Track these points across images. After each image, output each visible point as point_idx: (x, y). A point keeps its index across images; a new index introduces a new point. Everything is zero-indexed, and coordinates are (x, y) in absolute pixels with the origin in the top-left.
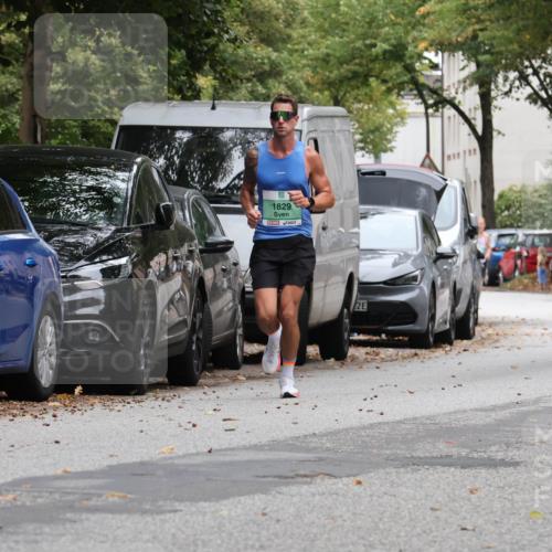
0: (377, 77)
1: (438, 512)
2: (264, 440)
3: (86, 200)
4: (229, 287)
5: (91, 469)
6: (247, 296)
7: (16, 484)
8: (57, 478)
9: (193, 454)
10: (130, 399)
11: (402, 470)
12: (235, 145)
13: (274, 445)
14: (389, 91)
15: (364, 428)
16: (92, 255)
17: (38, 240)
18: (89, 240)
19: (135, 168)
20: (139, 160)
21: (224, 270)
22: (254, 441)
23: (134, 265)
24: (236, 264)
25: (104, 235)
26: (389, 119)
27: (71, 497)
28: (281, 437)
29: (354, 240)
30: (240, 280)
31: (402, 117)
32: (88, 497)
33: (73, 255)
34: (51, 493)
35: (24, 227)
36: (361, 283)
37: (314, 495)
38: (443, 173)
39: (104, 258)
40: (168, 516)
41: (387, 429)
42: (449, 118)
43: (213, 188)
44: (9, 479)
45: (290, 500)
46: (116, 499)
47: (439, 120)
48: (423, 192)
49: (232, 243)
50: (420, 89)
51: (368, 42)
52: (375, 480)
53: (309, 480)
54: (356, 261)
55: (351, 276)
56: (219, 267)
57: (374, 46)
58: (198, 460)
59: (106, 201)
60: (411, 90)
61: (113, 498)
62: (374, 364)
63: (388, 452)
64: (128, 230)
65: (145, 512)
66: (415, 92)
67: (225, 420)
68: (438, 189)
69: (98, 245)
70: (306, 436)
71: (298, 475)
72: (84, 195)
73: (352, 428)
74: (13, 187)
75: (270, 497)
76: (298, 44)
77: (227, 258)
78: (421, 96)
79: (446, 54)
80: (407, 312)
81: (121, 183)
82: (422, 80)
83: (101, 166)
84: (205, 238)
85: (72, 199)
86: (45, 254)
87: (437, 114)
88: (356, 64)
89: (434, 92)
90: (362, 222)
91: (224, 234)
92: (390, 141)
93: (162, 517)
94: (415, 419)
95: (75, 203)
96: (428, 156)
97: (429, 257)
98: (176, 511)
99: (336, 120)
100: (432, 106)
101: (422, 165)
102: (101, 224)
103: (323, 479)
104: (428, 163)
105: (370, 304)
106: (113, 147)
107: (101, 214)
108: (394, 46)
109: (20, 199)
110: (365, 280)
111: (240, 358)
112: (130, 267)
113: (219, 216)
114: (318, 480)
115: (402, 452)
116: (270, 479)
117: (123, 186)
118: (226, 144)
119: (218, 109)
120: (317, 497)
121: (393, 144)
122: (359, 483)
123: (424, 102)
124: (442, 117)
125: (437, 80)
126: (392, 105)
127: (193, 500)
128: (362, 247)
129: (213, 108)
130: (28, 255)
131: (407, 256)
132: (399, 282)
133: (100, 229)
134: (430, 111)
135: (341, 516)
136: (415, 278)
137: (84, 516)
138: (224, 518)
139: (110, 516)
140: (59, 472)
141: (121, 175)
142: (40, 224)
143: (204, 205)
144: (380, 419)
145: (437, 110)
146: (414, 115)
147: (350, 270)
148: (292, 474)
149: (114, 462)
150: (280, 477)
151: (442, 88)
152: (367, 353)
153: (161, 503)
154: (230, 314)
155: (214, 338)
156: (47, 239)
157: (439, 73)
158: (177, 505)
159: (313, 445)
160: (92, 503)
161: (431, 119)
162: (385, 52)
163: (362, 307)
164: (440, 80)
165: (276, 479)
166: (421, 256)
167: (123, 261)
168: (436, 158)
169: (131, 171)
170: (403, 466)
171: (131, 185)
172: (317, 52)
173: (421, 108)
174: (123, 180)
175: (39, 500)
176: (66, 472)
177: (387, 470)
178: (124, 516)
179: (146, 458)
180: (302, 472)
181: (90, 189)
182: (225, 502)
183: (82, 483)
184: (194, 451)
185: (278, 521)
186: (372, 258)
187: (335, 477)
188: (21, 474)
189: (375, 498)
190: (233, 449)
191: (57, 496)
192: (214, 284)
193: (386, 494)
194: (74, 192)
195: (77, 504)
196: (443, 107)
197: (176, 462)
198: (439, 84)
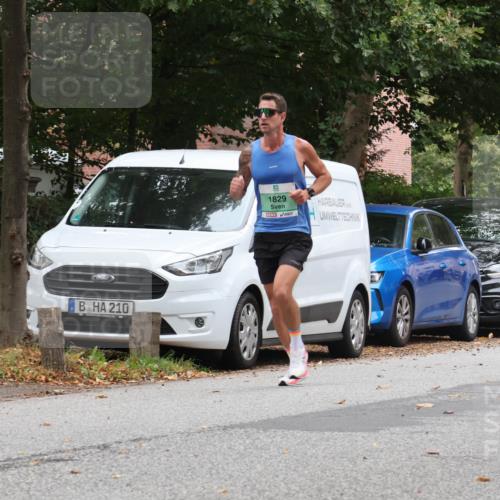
3: (493, 227)
7: (460, 388)
16: (497, 259)
17: (465, 251)
18: (496, 250)
33: (487, 259)
35: (458, 243)
44: (456, 385)
72: (492, 225)
74: (452, 220)
85: (485, 227)
86: (471, 258)
95: (486, 229)
109: (455, 227)
130: (461, 259)
140: (484, 381)
142: (467, 241)
156: (471, 250)
176: (487, 381)
181: (496, 221)
188: (462, 383)
194: (486, 224)
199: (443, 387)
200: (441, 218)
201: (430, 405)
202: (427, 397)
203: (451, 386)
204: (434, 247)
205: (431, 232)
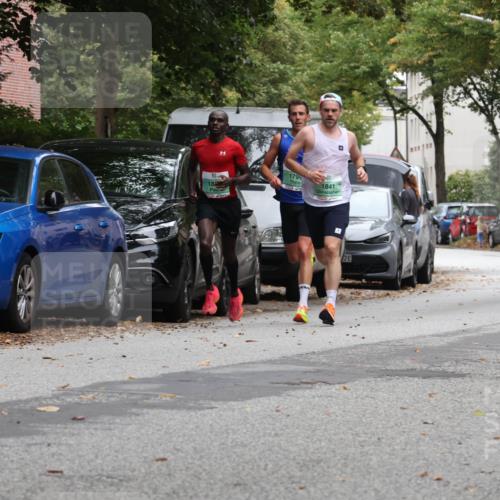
0: (359, 90)
1: (405, 411)
2: (277, 356)
3: (144, 179)
4: (250, 244)
5: (150, 376)
6: (263, 251)
7: (94, 387)
8: (124, 383)
9: (224, 367)
10: (177, 325)
11: (379, 379)
12: (254, 139)
13: (284, 360)
14: (367, 100)
15: (350, 348)
16: (149, 220)
17: (108, 208)
18: (147, 208)
19: (180, 156)
20: (183, 150)
21: (246, 231)
22: (267, 356)
23: (180, 227)
24: (255, 227)
25: (156, 205)
26: (367, 121)
27: (134, 397)
28: (289, 355)
30: (258, 239)
31: (377, 119)
32: (147, 396)
33: (135, 219)
34: (120, 394)
35: (98, 199)
36: (347, 242)
37: (314, 397)
38: (407, 161)
39: (158, 221)
40: (207, 411)
41: (367, 349)
42: (412, 121)
44: (90, 383)
45: (297, 401)
46: (168, 399)
47: (404, 122)
48: (393, 175)
50: (390, 100)
51: (352, 65)
52: (359, 387)
53: (309, 386)
56: (242, 229)
57: (358, 67)
58: (228, 371)
59: (159, 180)
60: (384, 100)
61: (166, 398)
62: (357, 302)
63: (368, 366)
64: (175, 201)
65: (190, 408)
66: (386, 102)
67: (247, 341)
68: (404, 173)
69: (153, 212)
70: (307, 354)
71: (302, 383)
72: (142, 175)
73: (342, 348)
74: (91, 169)
75: (281, 398)
76: (300, 65)
77: (248, 223)
78: (391, 104)
79: (409, 74)
80: (381, 263)
81: (170, 166)
82: (392, 92)
83: (155, 154)
85: (134, 178)
86: (115, 219)
88: (343, 81)
89: (400, 101)
91: (246, 205)
92: (368, 137)
93: (202, 412)
94: (388, 342)
95: (136, 181)
96: (396, 149)
97: (397, 223)
98: (212, 408)
100: (399, 112)
101: (392, 155)
102: (155, 197)
103: (320, 386)
104: (396, 153)
105: (354, 257)
106: (164, 140)
107: (156, 189)
108: (371, 68)
109: (95, 178)
110: (350, 239)
111: (258, 297)
112: (177, 229)
114: (317, 386)
115: (379, 366)
116: (281, 385)
117: (171, 169)
118: (247, 139)
119: (241, 113)
120: (317, 399)
121: (371, 138)
122: (345, 388)
123: (393, 109)
124: (407, 120)
125: (403, 93)
126: (370, 110)
127: (225, 400)
129: (238, 112)
130: (102, 219)
131: (381, 222)
132: (376, 240)
133: (154, 201)
134: (398, 115)
135: (334, 413)
136: (387, 238)
137: (145, 411)
138: (247, 413)
139: (164, 411)
140: (126, 378)
141: (170, 161)
142: (110, 196)
144: (362, 342)
145: (403, 115)
146: (386, 119)
148: (298, 382)
149: (166, 371)
150: (288, 383)
151: (406, 99)
152: (352, 293)
153: (201, 402)
154: (250, 264)
156: (115, 208)
157: (404, 88)
158: (213, 404)
159: (312, 360)
160: (151, 401)
161: (398, 122)
162: (364, 72)
163: (348, 259)
164: (405, 93)
165: (286, 385)
166: (392, 222)
167: (172, 224)
168: (403, 151)
169: (177, 158)
170: (380, 377)
171: (177, 168)
172: (312, 72)
173: (391, 113)
174: (171, 165)
175: (113, 399)
176: (131, 378)
177: (369, 379)
178: (174, 411)
179: (189, 369)
180: (305, 380)
181: (147, 170)
182: (249, 401)
183: (142, 387)
184: (225, 364)
185: (288, 416)
186: (355, 223)
187: (330, 384)
188: (98, 380)
189: (359, 399)
190: (253, 363)
191: (125, 396)
193: (367, 396)
194: (135, 173)
195: (139, 402)
196: (407, 113)
197: (212, 372)
198: (404, 96)
199: (73, 385)
200: (77, 165)
201: (55, 409)
202: (50, 398)
203: (83, 384)
204: (67, 202)
205: (63, 183)
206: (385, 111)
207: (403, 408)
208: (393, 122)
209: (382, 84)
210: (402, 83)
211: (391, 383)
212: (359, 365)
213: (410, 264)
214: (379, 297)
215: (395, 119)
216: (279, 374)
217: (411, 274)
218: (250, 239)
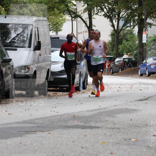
0: (57, 8)
1: (74, 143)
2: (21, 120)
4: (10, 73)
6: (16, 76)
11: (64, 129)
12: (12, 29)
13: (24, 122)
14: (60, 13)
15: (52, 117)
21: (9, 68)
22: (18, 121)
24: (12, 66)
26: (60, 21)
28: (26, 119)
29: (49, 59)
30: (14, 71)
31: (64, 20)
36: (52, 72)
37: (36, 137)
38: (77, 38)
41: (59, 117)
42: (79, 21)
43: (5, 42)
45: (28, 139)
47: (76, 22)
49: (11, 59)
50: (70, 12)
53: (35, 133)
54: (50, 65)
55: (48, 70)
56: (7, 67)
60: (67, 12)
62: (56, 97)
63: (59, 124)
66: (68, 13)
67: (9, 114)
70: (34, 119)
71: (32, 131)
73: (48, 117)
75: (23, 138)
77: (10, 64)
78: (70, 14)
79: (78, 2)
82: (71, 9)
84: (3, 58)
87: (75, 20)
88: (50, 4)
89: (74, 13)
90: (52, 53)
91: (9, 57)
94: (68, 114)
96: (72, 33)
99: (44, 22)
100: (74, 17)
103: (39, 132)
105: (54, 78)
110: (53, 71)
113: (7, 51)
114: (38, 133)
115: (64, 124)
116: (23, 132)
118: (9, 29)
119: (7, 18)
120: (37, 138)
122: (49, 133)
123: (71, 16)
124: (77, 21)
125: (75, 9)
126: (61, 17)
128: (52, 61)
129: (5, 17)
132: (63, 72)
134: (73, 19)
135: (44, 144)
138: (8, 144)
143: (2, 48)
144: (57, 114)
145: (75, 19)
146: (68, 20)
147: (48, 68)
148: (29, 131)
152: (53, 94)
155: (6, 89)
157: (76, 7)
159: (36, 122)
161: (73, 21)
163: (52, 79)
164: (76, 9)
165: (25, 133)
168: (75, 34)
173: (70, 18)
177: (59, 130)
180: (33, 130)
182: (9, 139)
185: (25, 145)
186: (55, 64)
187: (43, 132)
189: (55, 138)
190: (11, 123)
192: (6, 72)
193: (59, 137)
196: (77, 18)
198: (76, 11)
206: (68, 17)
207: (73, 142)
208: (71, 22)
209: (67, 6)
210: (75, 5)
211: (69, 131)
212: (55, 124)
213: (78, 81)
214: (65, 95)
215: (72, 21)
216: (22, 128)
217: (78, 85)
218: (10, 71)
